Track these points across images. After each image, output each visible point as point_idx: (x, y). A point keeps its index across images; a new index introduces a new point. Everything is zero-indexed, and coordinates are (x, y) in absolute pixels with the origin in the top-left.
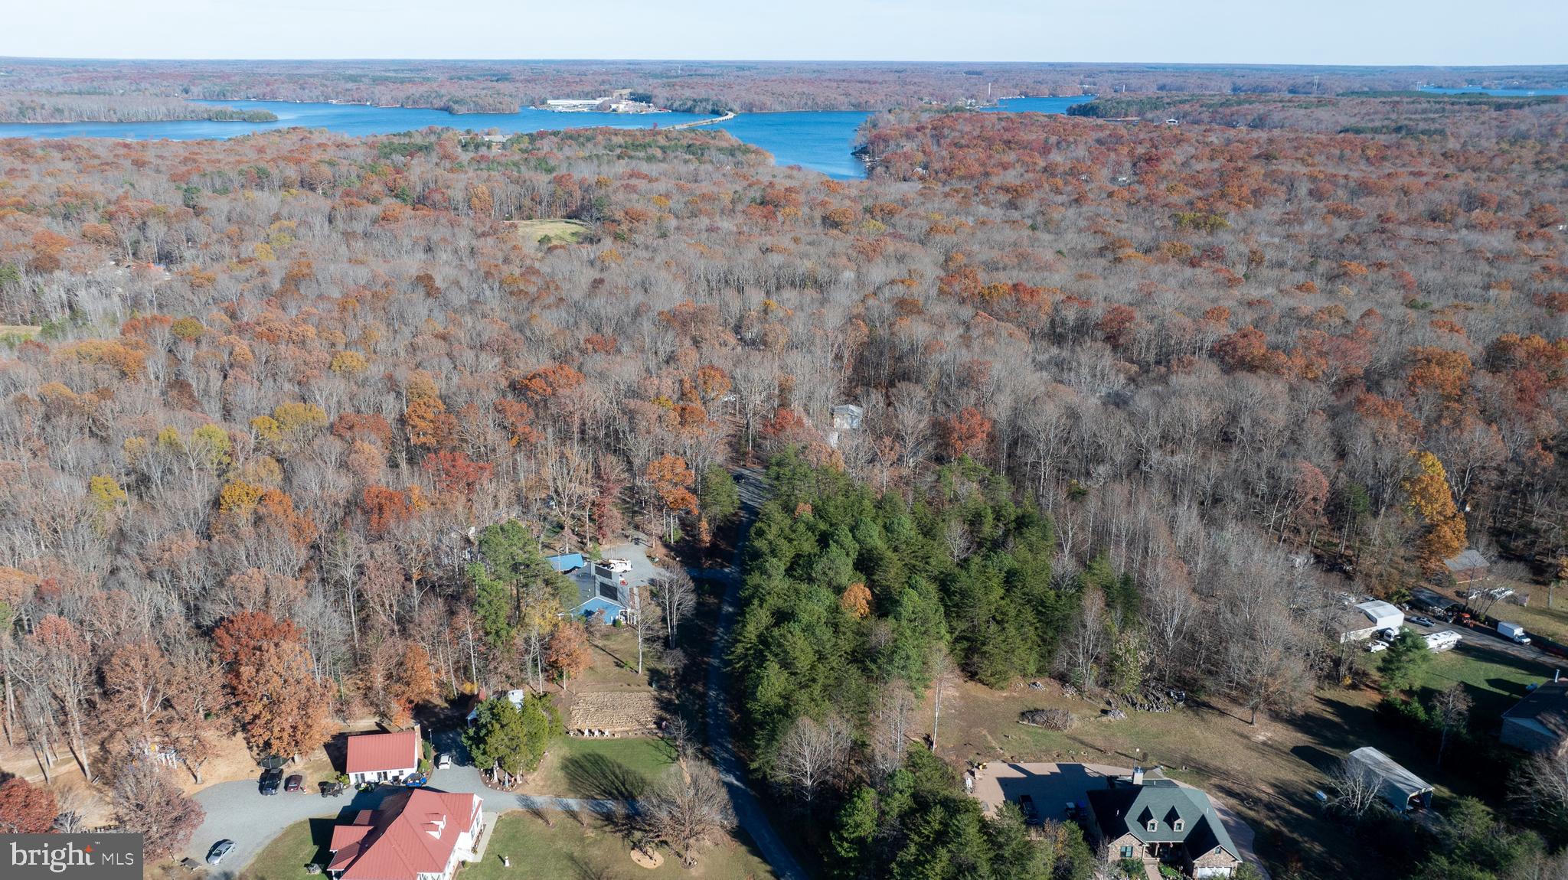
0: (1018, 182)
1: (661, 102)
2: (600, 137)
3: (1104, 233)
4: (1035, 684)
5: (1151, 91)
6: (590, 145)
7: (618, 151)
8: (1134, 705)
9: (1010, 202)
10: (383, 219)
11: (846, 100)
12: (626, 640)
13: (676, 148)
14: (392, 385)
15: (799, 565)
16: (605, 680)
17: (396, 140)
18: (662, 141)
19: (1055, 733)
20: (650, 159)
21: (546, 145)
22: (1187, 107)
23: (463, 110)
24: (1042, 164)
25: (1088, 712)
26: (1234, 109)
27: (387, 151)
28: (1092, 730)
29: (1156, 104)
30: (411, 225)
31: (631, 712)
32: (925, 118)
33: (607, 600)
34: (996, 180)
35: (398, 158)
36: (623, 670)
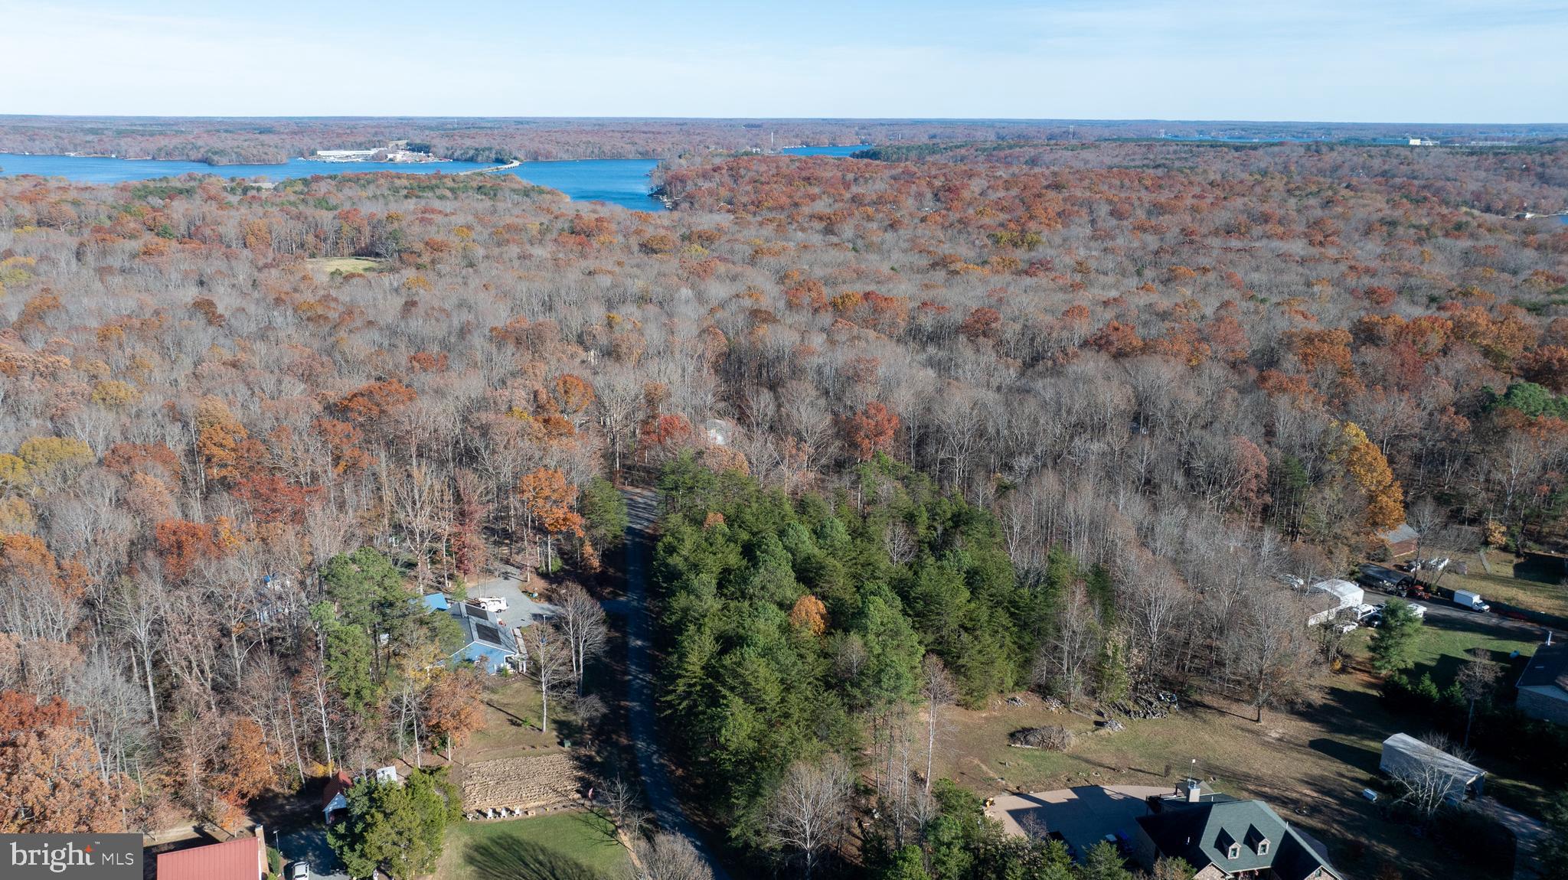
0: (828, 210)
1: (442, 152)
2: (382, 181)
3: (929, 252)
4: (1014, 699)
5: (924, 139)
6: (372, 187)
7: (405, 192)
8: (1128, 712)
9: (826, 228)
10: (145, 253)
11: (633, 149)
12: (518, 691)
13: (466, 189)
14: (176, 415)
15: (730, 582)
16: (500, 744)
17: (151, 185)
18: (450, 184)
19: (1055, 754)
20: (441, 198)
21: (323, 188)
22: (963, 151)
23: (224, 161)
24: (848, 196)
25: (1081, 726)
26: (1007, 152)
27: (144, 193)
28: (1093, 747)
29: (933, 150)
30: (177, 259)
31: (543, 780)
32: (717, 161)
33: (488, 645)
34: (806, 210)
35: (156, 201)
36: (522, 730)
